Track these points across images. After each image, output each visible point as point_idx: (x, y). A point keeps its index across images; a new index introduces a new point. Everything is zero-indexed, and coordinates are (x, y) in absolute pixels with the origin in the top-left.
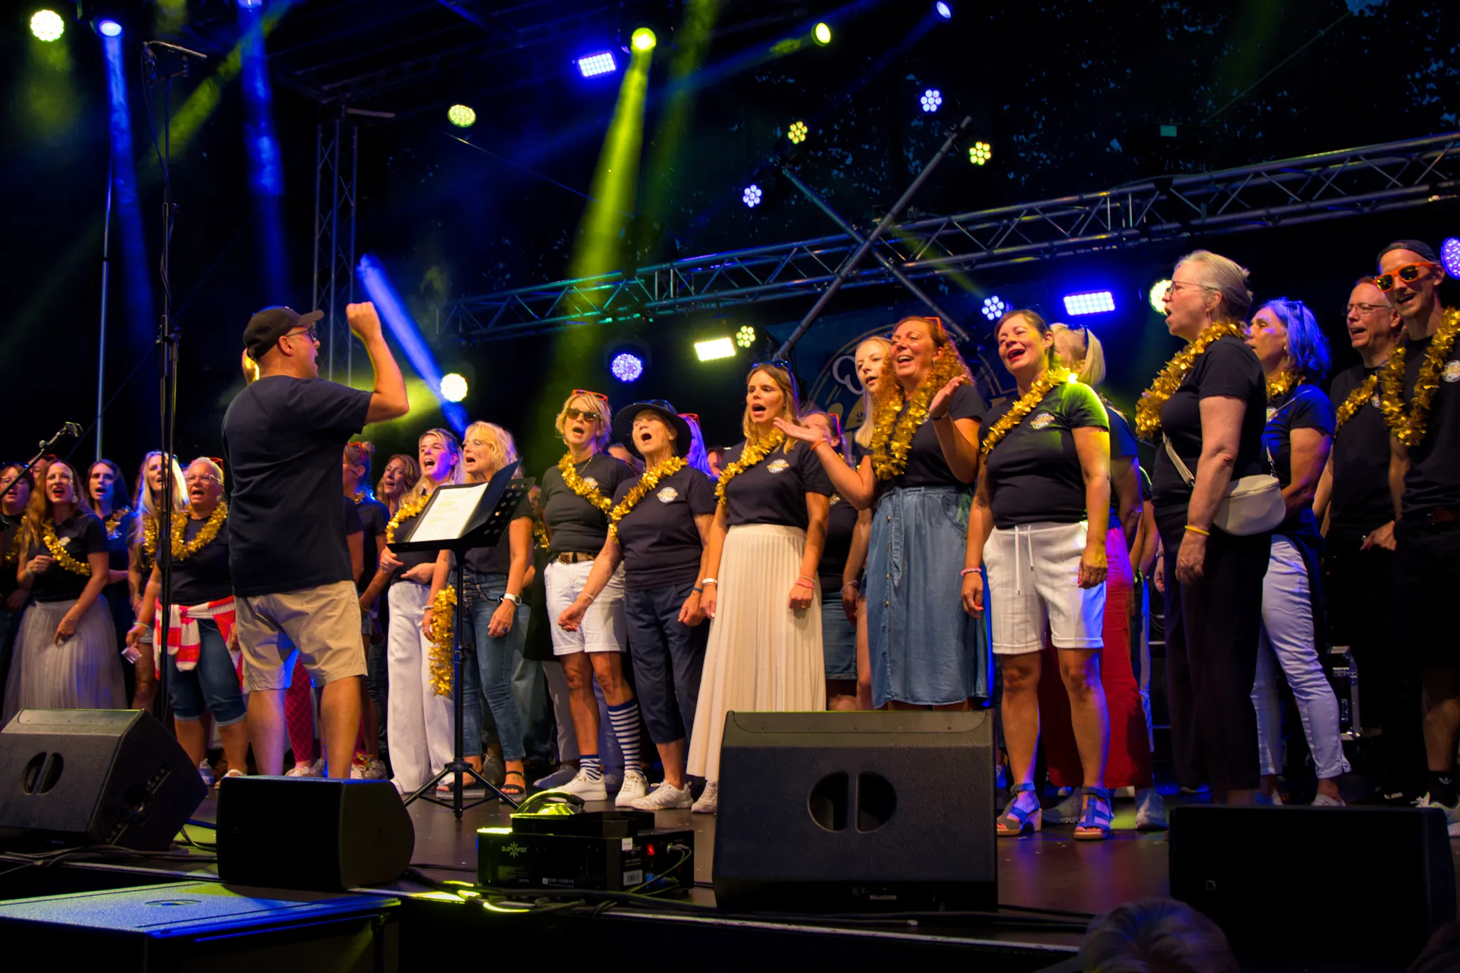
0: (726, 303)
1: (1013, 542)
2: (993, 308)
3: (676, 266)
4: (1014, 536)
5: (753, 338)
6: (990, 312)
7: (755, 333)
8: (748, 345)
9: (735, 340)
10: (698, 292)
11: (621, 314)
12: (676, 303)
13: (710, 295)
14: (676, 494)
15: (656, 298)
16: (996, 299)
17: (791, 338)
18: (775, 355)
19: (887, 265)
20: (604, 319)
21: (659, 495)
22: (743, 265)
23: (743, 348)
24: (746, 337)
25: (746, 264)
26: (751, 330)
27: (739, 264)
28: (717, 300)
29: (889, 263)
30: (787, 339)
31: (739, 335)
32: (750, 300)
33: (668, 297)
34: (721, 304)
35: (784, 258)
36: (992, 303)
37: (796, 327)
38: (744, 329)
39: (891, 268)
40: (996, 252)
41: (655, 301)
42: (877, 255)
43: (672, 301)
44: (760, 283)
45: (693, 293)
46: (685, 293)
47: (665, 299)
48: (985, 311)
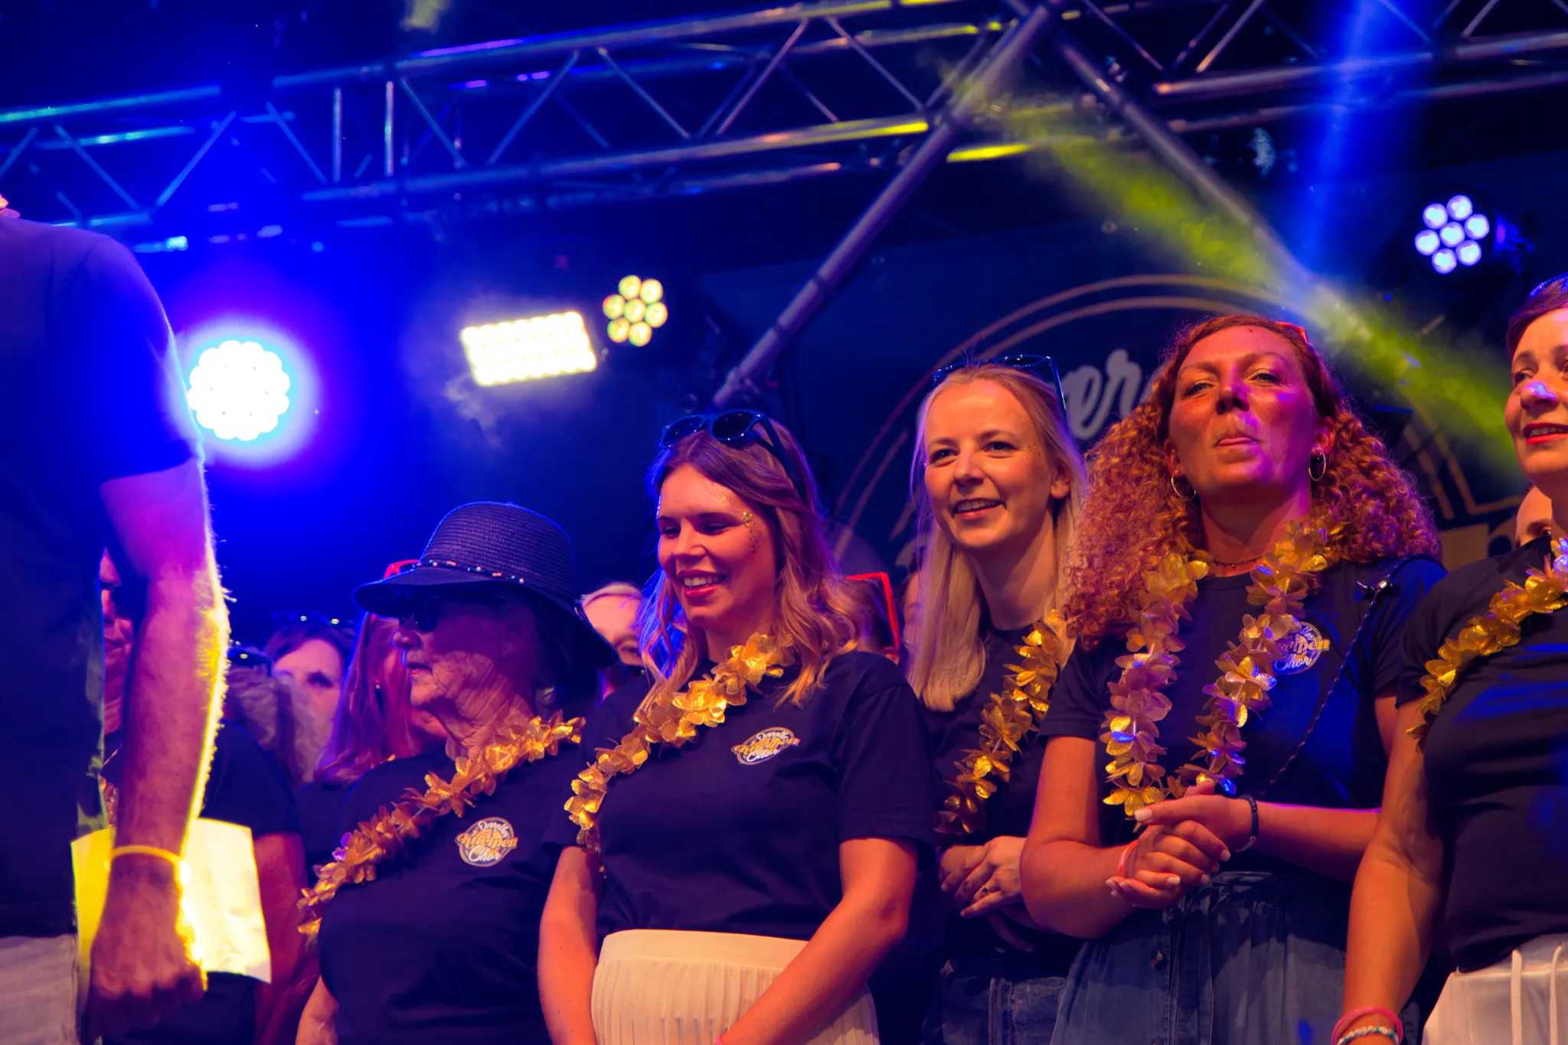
0: (569, 199)
1: (1506, 1002)
2: (1453, 235)
3: (407, 72)
4: (1507, 983)
5: (659, 315)
6: (1442, 246)
7: (667, 299)
8: (641, 337)
9: (599, 324)
10: (475, 158)
11: (222, 223)
12: (401, 193)
13: (520, 172)
14: (513, 843)
15: (337, 176)
16: (1462, 206)
17: (786, 318)
18: (732, 376)
19: (1103, 86)
20: (163, 238)
21: (464, 840)
22: (625, 74)
23: (626, 347)
24: (635, 311)
25: (635, 70)
26: (653, 289)
27: (614, 70)
28: (540, 188)
29: (1109, 79)
30: (771, 322)
31: (612, 306)
32: (648, 191)
33: (376, 172)
34: (552, 201)
35: (762, 54)
36: (1451, 220)
37: (802, 283)
38: (630, 285)
39: (1116, 98)
40: (1463, 51)
41: (330, 185)
42: (1072, 55)
43: (389, 188)
44: (685, 134)
45: (459, 163)
46: (435, 160)
47: (366, 180)
48: (1426, 243)
